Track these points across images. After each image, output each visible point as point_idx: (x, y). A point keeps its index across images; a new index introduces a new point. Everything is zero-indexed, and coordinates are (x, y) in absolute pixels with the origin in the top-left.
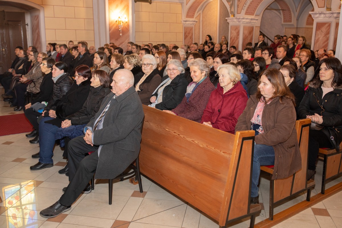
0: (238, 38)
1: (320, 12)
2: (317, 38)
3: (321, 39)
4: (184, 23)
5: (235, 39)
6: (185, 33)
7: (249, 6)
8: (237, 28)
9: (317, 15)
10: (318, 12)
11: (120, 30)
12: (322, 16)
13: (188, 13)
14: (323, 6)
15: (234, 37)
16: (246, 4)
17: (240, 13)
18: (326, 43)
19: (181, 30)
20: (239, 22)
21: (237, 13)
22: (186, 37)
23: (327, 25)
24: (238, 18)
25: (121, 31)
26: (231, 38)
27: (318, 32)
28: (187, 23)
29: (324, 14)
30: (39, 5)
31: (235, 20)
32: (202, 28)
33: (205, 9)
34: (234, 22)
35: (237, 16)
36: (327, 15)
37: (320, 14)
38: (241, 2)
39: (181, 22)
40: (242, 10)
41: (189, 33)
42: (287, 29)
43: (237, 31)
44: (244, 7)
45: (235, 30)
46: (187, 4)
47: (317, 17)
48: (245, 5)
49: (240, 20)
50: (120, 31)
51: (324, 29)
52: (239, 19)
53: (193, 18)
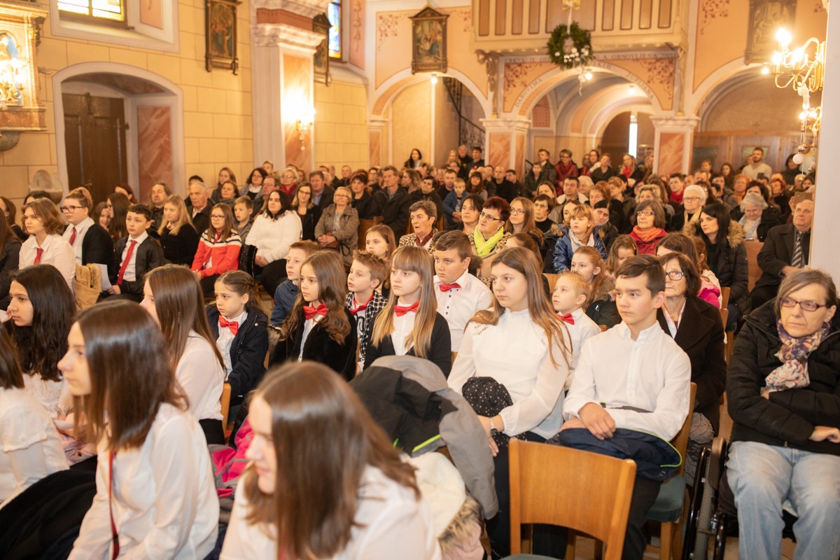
0: (508, 155)
1: (669, 117)
2: (662, 157)
3: (669, 158)
4: (371, 124)
5: (502, 157)
6: (371, 145)
7: (527, 100)
8: (504, 139)
9: (662, 122)
10: (664, 117)
11: (301, 139)
12: (671, 123)
13: (376, 105)
14: (670, 108)
15: (499, 155)
16: (522, 97)
17: (511, 112)
18: (678, 164)
19: (365, 139)
20: (510, 127)
21: (504, 112)
22: (372, 151)
23: (678, 137)
24: (509, 119)
25: (303, 142)
26: (490, 157)
27: (665, 147)
28: (375, 124)
29: (675, 120)
30: (176, 84)
31: (501, 124)
32: (393, 134)
33: (400, 99)
34: (498, 126)
35: (503, 115)
36: (679, 123)
37: (667, 120)
38: (511, 93)
39: (366, 122)
40: (515, 107)
41: (375, 145)
43: (504, 143)
44: (517, 101)
45: (501, 140)
46: (376, 89)
47: (662, 125)
48: (520, 98)
49: (512, 124)
50: (301, 141)
51: (674, 143)
52: (511, 121)
53: (380, 114)
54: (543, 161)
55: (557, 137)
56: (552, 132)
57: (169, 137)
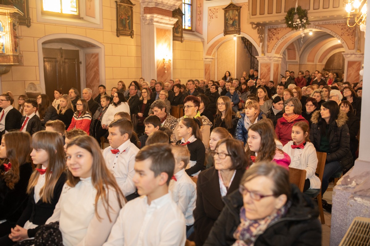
0: (269, 74)
1: (352, 53)
2: (349, 74)
3: (352, 74)
4: (205, 60)
5: (266, 75)
6: (205, 70)
7: (279, 46)
8: (268, 66)
9: (349, 56)
10: (350, 53)
12: (353, 56)
13: (208, 51)
14: (353, 48)
15: (265, 73)
16: (276, 45)
17: (271, 52)
18: (358, 77)
19: (202, 67)
20: (270, 60)
21: (268, 52)
22: (206, 73)
23: (357, 63)
24: (270, 56)
25: (166, 69)
26: (261, 74)
27: (350, 69)
28: (207, 60)
29: (355, 54)
30: (101, 43)
31: (266, 58)
32: (217, 65)
33: (221, 48)
34: (264, 60)
35: (267, 54)
36: (358, 56)
37: (352, 54)
38: (271, 43)
39: (203, 59)
40: (273, 50)
41: (208, 70)
42: (290, 66)
43: (268, 68)
44: (274, 47)
45: (266, 67)
46: (208, 43)
47: (348, 57)
48: (275, 46)
49: (271, 58)
50: (165, 68)
51: (355, 66)
52: (271, 57)
53: (211, 55)
54: (288, 77)
55: (300, 64)
56: (297, 62)
57: (98, 67)
